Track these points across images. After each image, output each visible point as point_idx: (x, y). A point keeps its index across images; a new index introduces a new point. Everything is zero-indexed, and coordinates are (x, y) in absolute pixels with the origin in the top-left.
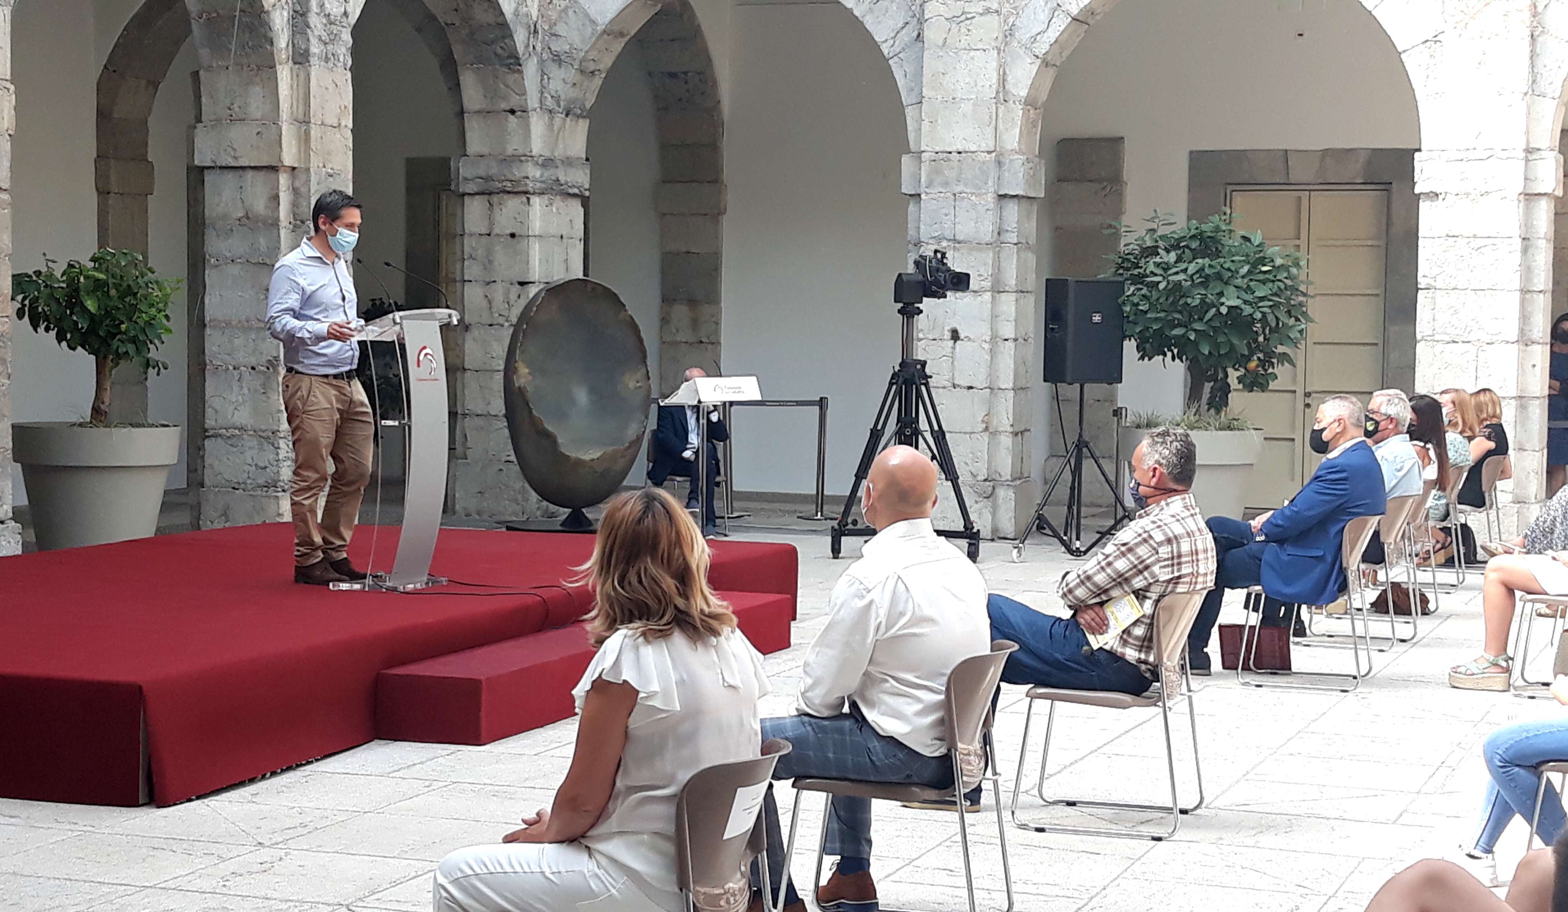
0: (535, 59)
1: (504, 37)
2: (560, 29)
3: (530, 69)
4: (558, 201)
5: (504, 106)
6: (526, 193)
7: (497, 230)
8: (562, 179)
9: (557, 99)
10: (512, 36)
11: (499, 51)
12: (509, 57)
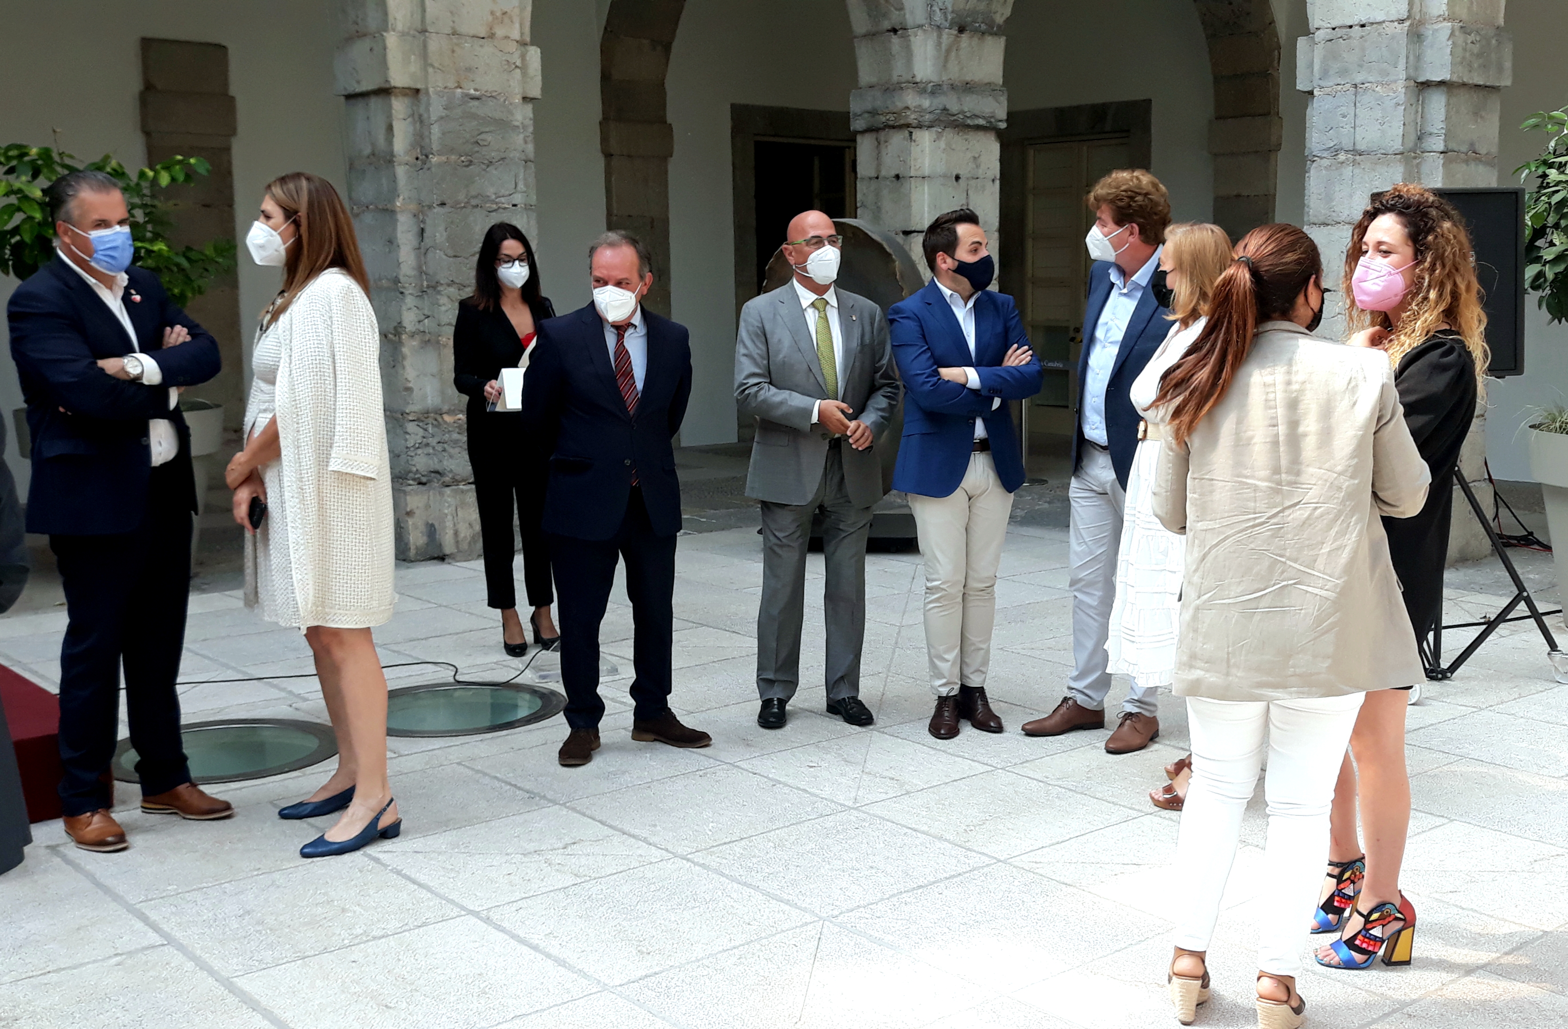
5: (888, 25)
6: (910, 126)
7: (883, 173)
9: (947, 11)
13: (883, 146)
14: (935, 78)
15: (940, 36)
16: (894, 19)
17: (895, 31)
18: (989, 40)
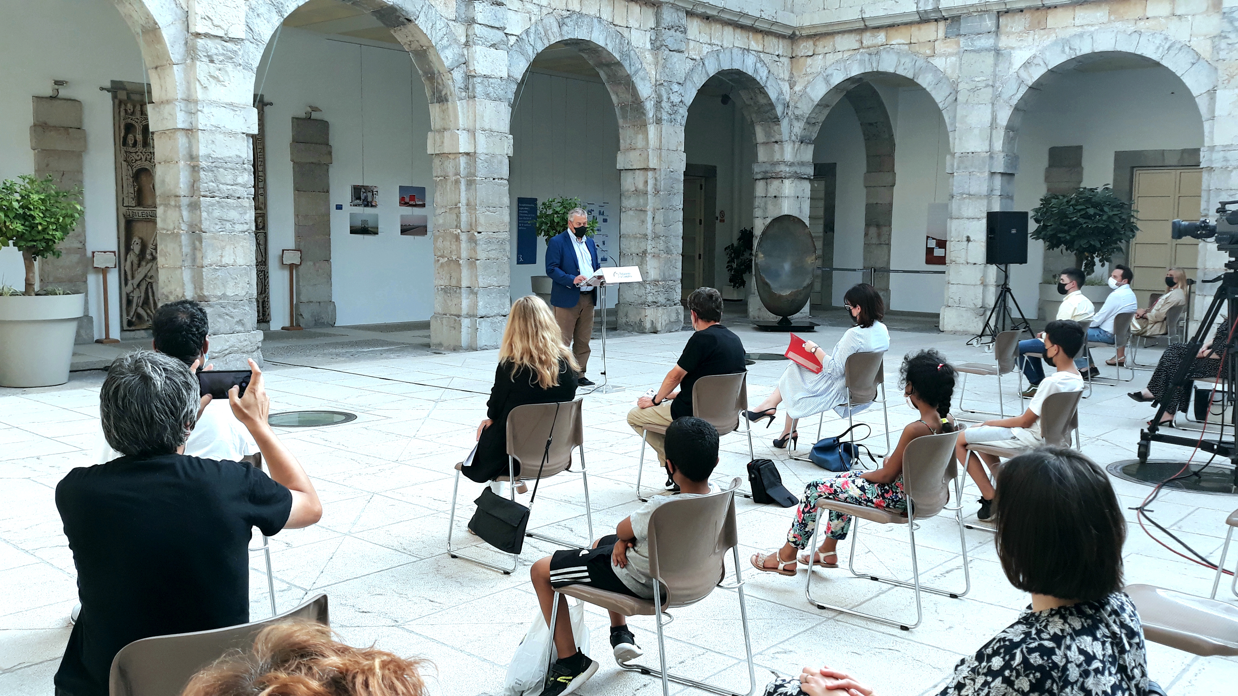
0: (787, 119)
1: (772, 110)
2: (799, 105)
3: (785, 123)
4: (796, 181)
5: (773, 140)
6: (781, 178)
7: (769, 195)
8: (798, 172)
9: (796, 135)
10: (775, 109)
11: (770, 116)
12: (775, 118)
13: (769, 186)
14: (792, 161)
15: (794, 145)
16: (777, 138)
17: (776, 142)
18: (810, 146)
